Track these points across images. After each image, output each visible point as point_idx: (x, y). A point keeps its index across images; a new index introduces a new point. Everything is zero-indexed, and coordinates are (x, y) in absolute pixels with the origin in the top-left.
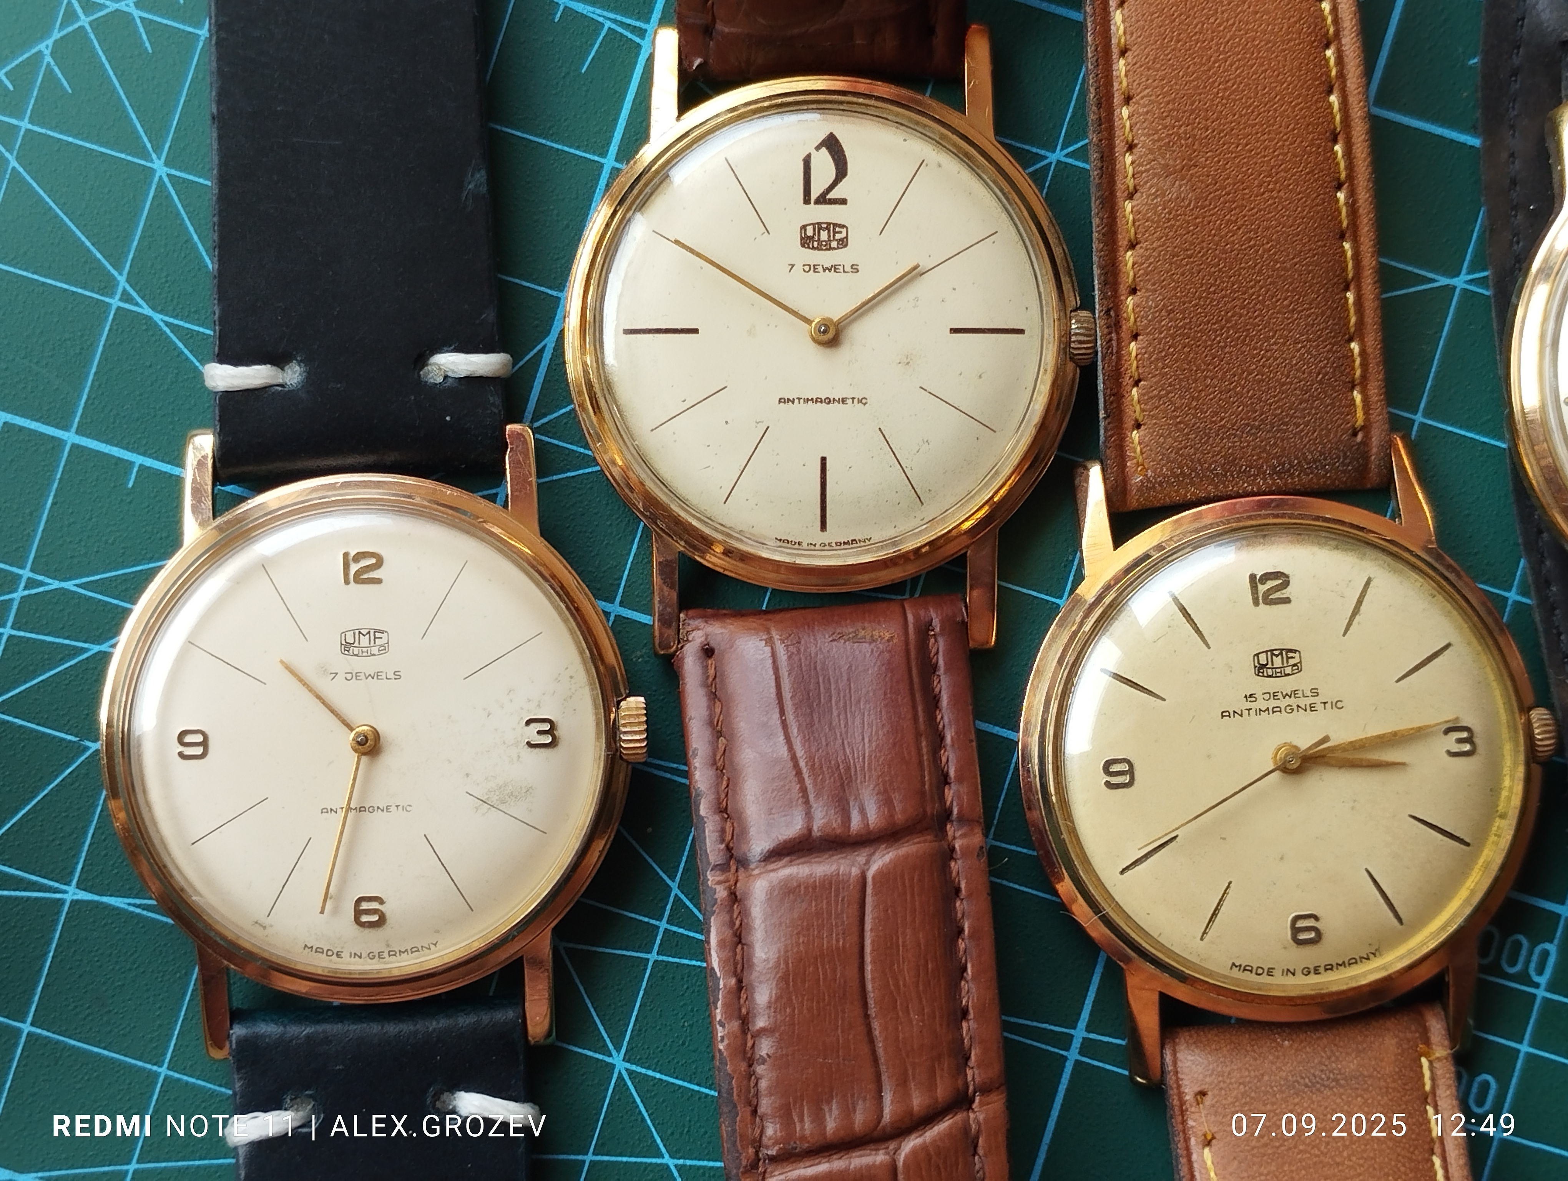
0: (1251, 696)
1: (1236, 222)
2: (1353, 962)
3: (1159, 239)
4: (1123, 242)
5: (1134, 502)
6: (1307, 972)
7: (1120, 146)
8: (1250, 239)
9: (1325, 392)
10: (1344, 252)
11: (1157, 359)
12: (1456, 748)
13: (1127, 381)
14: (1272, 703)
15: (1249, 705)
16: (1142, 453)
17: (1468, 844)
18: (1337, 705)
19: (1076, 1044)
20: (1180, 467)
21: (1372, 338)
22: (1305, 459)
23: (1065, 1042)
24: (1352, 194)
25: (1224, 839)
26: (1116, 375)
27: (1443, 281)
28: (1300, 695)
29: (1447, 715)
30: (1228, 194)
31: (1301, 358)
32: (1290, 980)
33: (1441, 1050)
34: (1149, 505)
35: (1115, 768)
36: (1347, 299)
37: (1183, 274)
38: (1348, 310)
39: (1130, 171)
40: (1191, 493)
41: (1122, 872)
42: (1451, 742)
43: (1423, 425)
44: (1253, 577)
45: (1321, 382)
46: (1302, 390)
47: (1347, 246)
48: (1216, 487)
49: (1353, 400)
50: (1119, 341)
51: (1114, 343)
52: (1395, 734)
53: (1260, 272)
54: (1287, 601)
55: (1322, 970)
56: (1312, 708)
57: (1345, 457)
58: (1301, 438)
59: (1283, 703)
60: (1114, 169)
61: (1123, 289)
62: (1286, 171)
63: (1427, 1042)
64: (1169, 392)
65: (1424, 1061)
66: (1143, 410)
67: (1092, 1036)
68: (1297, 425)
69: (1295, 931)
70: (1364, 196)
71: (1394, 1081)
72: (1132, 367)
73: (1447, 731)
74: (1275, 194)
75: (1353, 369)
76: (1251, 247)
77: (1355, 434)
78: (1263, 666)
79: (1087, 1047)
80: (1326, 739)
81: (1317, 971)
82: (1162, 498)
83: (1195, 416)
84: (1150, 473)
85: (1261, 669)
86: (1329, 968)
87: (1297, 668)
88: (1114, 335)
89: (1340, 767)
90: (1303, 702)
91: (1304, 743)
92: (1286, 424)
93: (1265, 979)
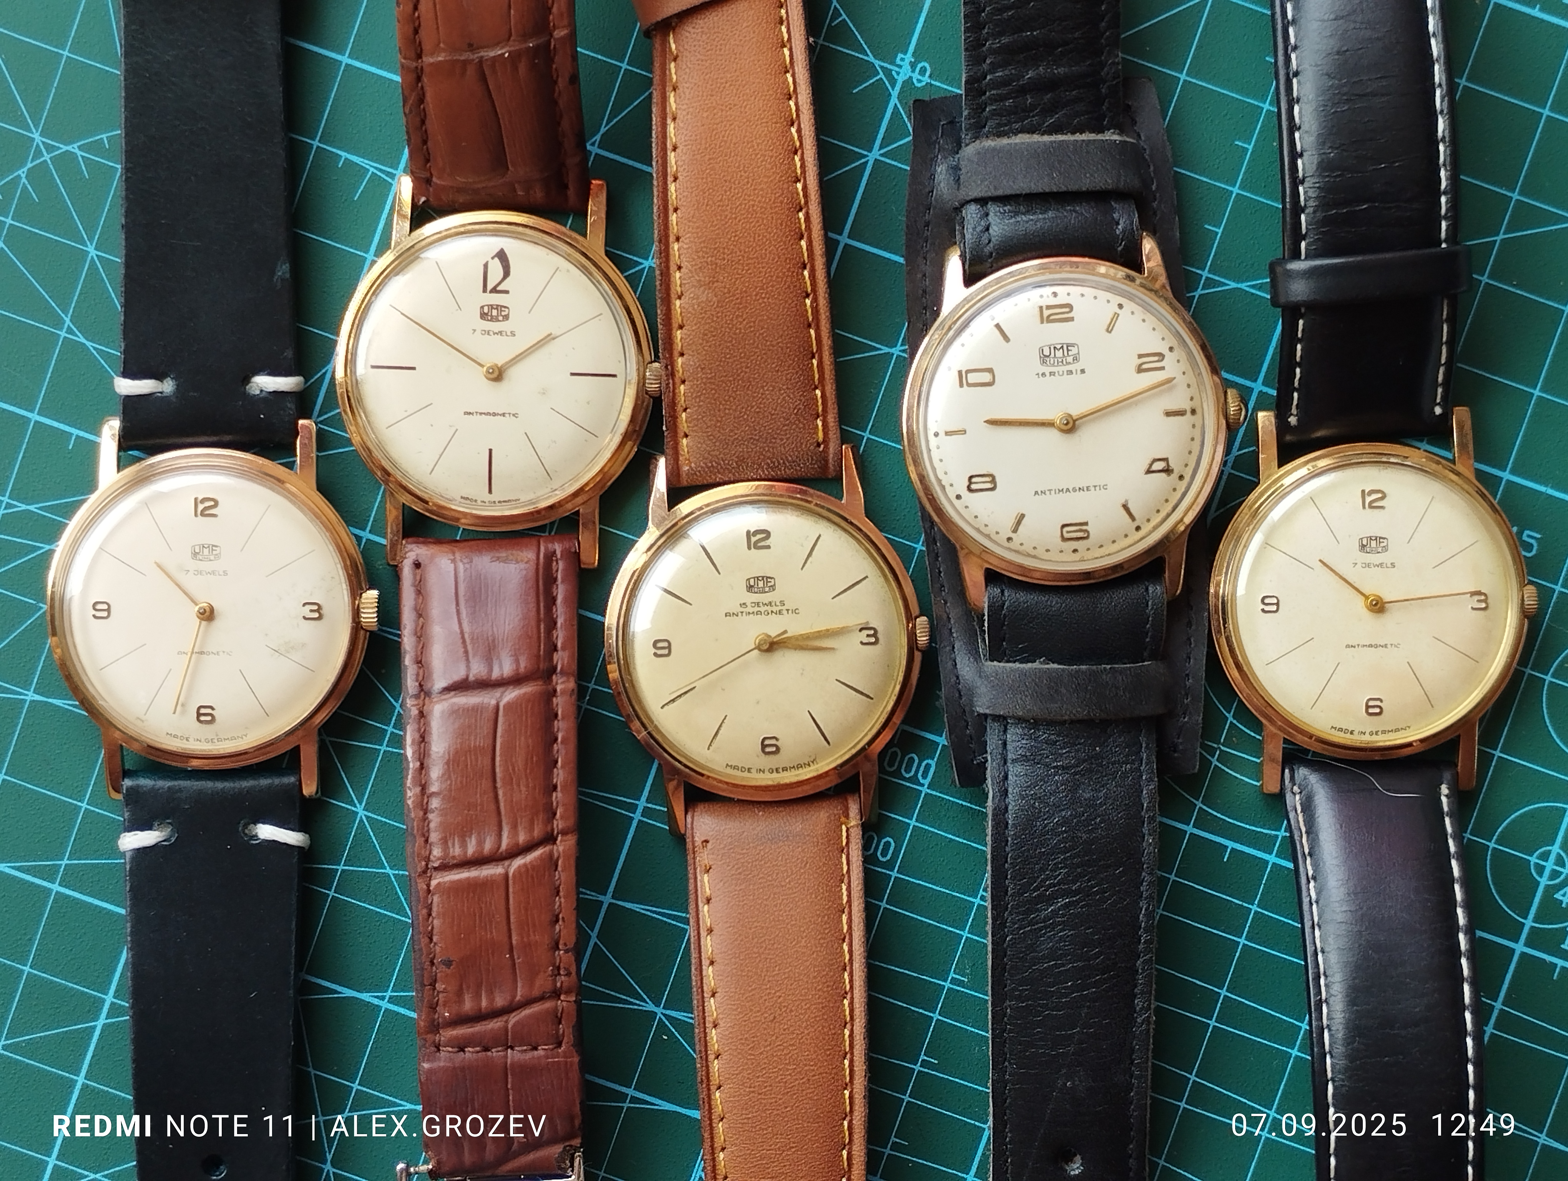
0: (744, 604)
1: (742, 316)
2: (799, 766)
3: (696, 324)
4: (675, 325)
5: (684, 482)
6: (771, 771)
7: (673, 268)
8: (751, 327)
9: (799, 421)
10: (810, 336)
11: (696, 397)
12: (866, 640)
13: (679, 408)
14: (756, 609)
15: (742, 610)
16: (688, 452)
17: (872, 699)
18: (795, 611)
19: (640, 810)
20: (711, 462)
21: (830, 388)
22: (788, 460)
23: (633, 808)
24: (815, 300)
25: (723, 690)
26: (673, 404)
27: (886, 350)
28: (773, 604)
29: (861, 620)
30: (737, 299)
31: (784, 399)
32: (761, 775)
33: (854, 820)
34: (694, 484)
35: (660, 645)
36: (812, 364)
37: (710, 346)
38: (813, 370)
39: (678, 282)
40: (719, 478)
41: (662, 707)
42: (863, 636)
43: (868, 439)
44: (748, 532)
45: (796, 414)
46: (784, 418)
47: (812, 332)
48: (734, 475)
49: (817, 425)
50: (674, 384)
51: (671, 385)
52: (828, 630)
53: (757, 347)
54: (768, 547)
55: (781, 770)
56: (780, 612)
57: (812, 459)
58: (785, 448)
59: (763, 609)
60: (669, 280)
61: (676, 353)
62: (772, 286)
63: (847, 817)
64: (703, 417)
65: (844, 828)
66: (688, 427)
67: (650, 805)
68: (782, 440)
69: (764, 746)
70: (823, 302)
71: (823, 839)
72: (681, 401)
73: (861, 630)
74: (765, 300)
75: (817, 406)
76: (751, 332)
77: (819, 445)
78: (751, 586)
79: (646, 812)
80: (785, 632)
81: (777, 771)
82: (700, 481)
83: (719, 432)
84: (693, 465)
85: (750, 588)
86: (785, 769)
87: (773, 588)
88: (671, 381)
89: (795, 649)
90: (775, 609)
91: (773, 633)
92: (775, 438)
93: (746, 774)
